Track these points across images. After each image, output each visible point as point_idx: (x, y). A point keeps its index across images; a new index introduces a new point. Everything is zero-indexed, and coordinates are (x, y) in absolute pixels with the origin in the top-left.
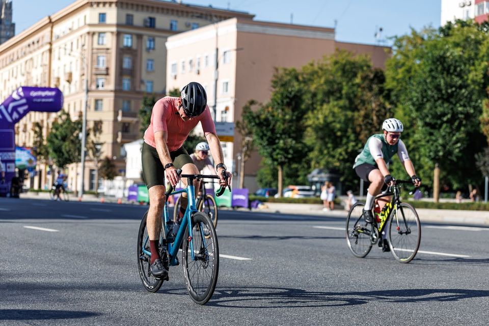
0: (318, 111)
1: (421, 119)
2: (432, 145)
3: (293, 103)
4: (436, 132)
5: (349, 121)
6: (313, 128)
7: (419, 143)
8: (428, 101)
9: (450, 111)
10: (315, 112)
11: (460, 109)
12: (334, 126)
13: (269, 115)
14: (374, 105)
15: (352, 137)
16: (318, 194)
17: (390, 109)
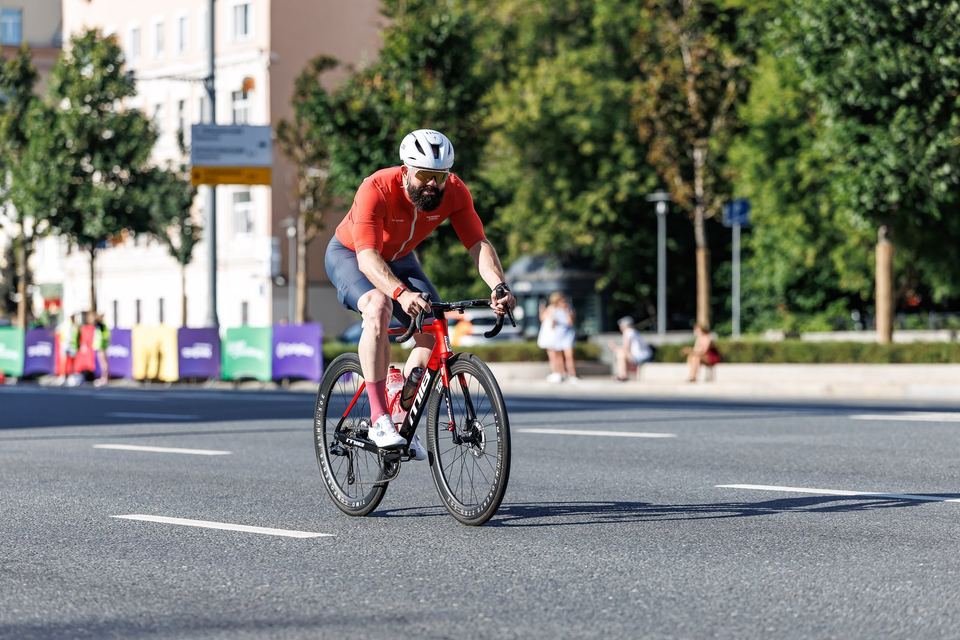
0: (523, 82)
1: (830, 96)
2: (867, 171)
3: (447, 60)
4: (875, 134)
5: (617, 108)
6: (508, 134)
7: (828, 167)
8: (848, 41)
9: (917, 70)
10: (515, 85)
11: (945, 61)
12: (572, 126)
13: (374, 99)
14: (688, 59)
15: (628, 157)
16: (531, 331)
17: (737, 69)
